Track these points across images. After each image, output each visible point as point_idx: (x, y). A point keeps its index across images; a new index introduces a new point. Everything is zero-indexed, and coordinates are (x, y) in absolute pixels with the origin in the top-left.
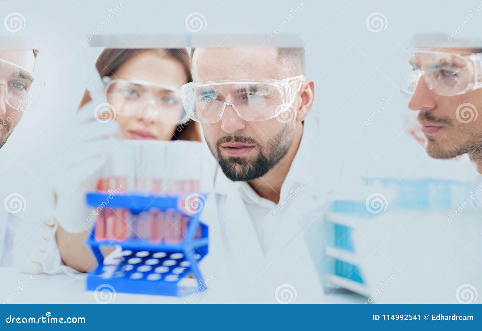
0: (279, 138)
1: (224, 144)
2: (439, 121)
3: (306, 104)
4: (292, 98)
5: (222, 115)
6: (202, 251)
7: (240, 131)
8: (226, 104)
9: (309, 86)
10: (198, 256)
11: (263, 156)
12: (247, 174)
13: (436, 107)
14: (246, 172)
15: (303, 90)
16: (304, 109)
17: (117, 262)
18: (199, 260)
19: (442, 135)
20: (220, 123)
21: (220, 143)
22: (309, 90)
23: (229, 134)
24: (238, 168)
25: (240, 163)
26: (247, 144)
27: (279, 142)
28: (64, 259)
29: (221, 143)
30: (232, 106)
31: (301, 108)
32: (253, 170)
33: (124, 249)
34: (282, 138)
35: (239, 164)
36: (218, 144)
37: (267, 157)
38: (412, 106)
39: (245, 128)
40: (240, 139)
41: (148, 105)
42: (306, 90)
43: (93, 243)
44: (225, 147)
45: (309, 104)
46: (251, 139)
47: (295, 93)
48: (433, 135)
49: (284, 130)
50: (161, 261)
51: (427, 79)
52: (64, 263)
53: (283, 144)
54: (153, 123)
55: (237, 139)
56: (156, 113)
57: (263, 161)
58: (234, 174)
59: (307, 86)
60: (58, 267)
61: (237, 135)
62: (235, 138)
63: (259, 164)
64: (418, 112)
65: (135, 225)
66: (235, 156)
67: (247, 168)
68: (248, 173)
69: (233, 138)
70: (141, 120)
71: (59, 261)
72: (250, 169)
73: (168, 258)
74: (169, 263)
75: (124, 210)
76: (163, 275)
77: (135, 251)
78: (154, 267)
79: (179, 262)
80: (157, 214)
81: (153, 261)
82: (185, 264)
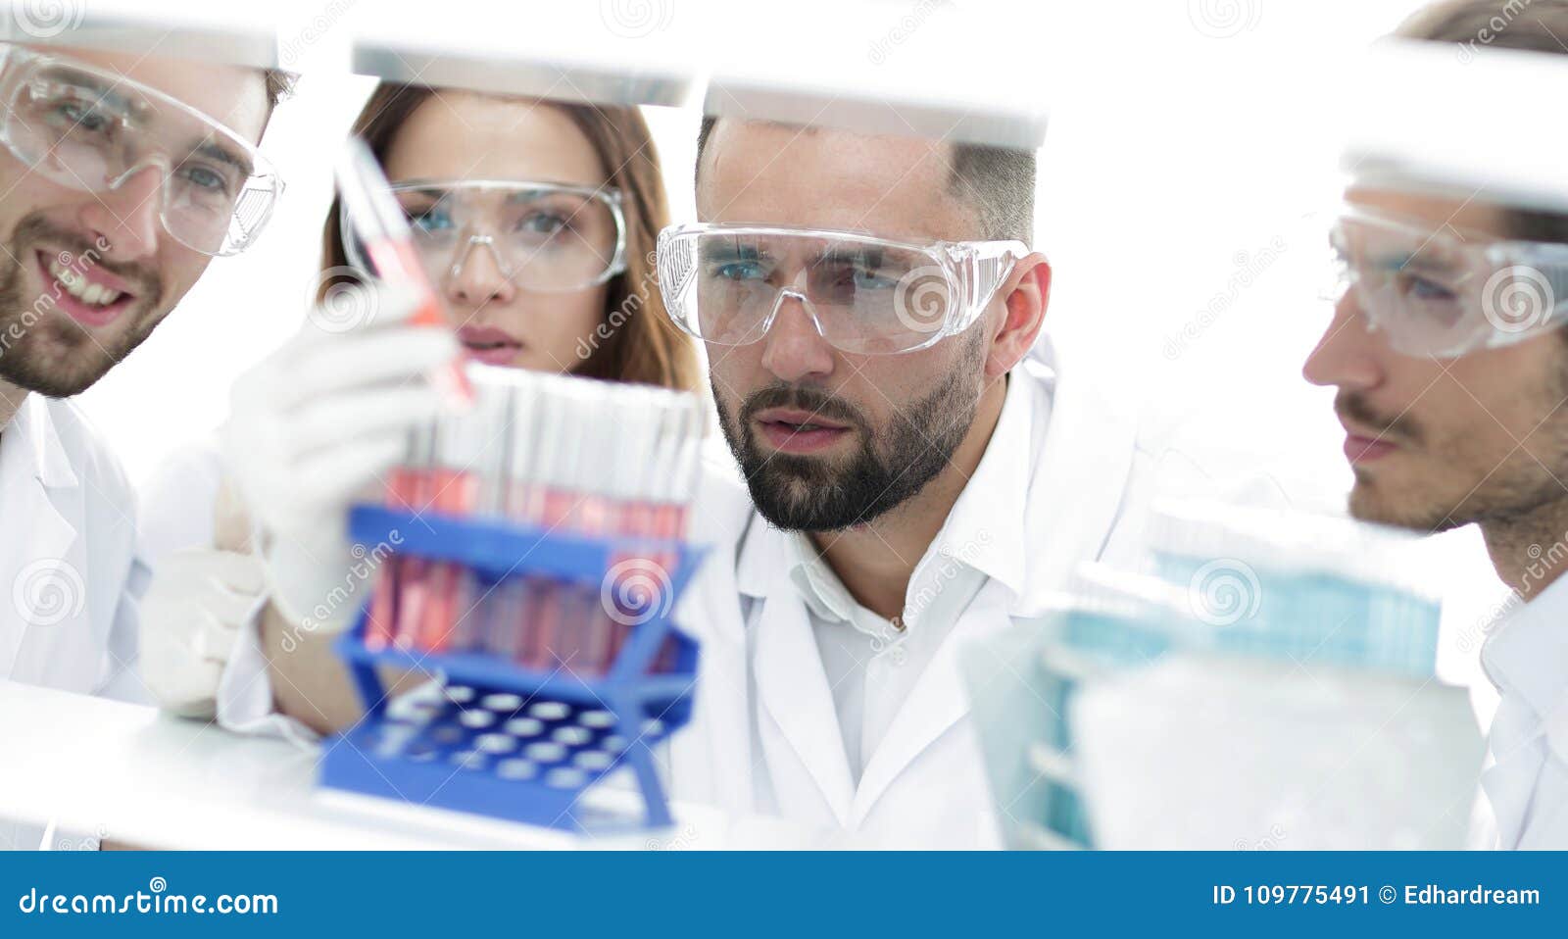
0: (924, 413)
1: (765, 413)
2: (1385, 424)
3: (1018, 327)
4: (980, 301)
5: (770, 323)
7: (817, 376)
8: (787, 293)
9: (1034, 276)
10: (653, 726)
11: (871, 459)
12: (821, 508)
13: (1381, 382)
14: (820, 504)
15: (1015, 285)
16: (1012, 338)
19: (1395, 470)
20: (763, 346)
21: (753, 411)
22: (1033, 288)
23: (784, 383)
24: (798, 490)
25: (805, 476)
26: (830, 420)
27: (924, 426)
28: (280, 696)
29: (757, 409)
30: (801, 299)
31: (1001, 337)
32: (839, 497)
33: (453, 681)
34: (933, 414)
35: (803, 477)
36: (748, 410)
37: (885, 463)
38: (1317, 370)
39: (833, 372)
40: (813, 401)
42: (1024, 287)
43: (357, 652)
44: (765, 424)
45: (1027, 329)
46: (845, 406)
47: (992, 291)
48: (1370, 467)
49: (943, 393)
50: (550, 727)
51: (1366, 302)
52: (279, 708)
53: (936, 430)
55: (805, 401)
57: (872, 473)
58: (785, 507)
59: (1028, 274)
61: (806, 389)
62: (799, 396)
63: (860, 482)
64: (1332, 391)
66: (794, 453)
67: (825, 491)
68: (827, 506)
69: (794, 396)
72: (831, 494)
73: (570, 720)
74: (571, 735)
75: (456, 568)
76: (545, 767)
77: (482, 691)
78: (524, 741)
79: (598, 738)
80: (548, 587)
81: (525, 727)
82: (614, 743)
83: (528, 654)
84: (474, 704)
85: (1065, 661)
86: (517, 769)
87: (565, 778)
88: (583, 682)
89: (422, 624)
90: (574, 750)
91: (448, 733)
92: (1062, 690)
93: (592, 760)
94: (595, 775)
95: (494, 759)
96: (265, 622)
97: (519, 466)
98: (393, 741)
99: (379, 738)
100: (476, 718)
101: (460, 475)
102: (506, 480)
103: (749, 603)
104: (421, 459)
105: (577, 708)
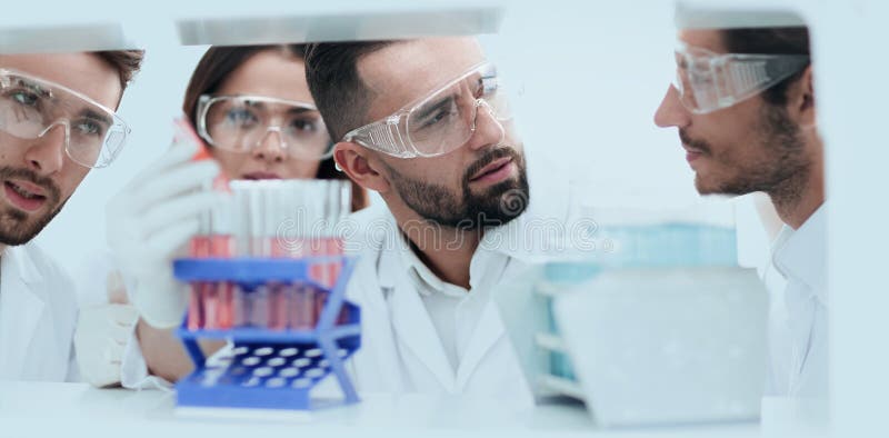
6: (350, 344)
10: (343, 352)
17: (226, 364)
18: (344, 358)
28: (151, 366)
33: (238, 344)
41: (270, 132)
43: (186, 334)
50: (289, 361)
52: (151, 372)
54: (279, 160)
56: (284, 145)
60: (143, 379)
65: (248, 306)
70: (261, 156)
71: (143, 369)
73: (300, 355)
74: (301, 362)
75: (231, 284)
76: (290, 380)
77: (252, 346)
78: (277, 369)
79: (315, 361)
80: (279, 288)
81: (277, 361)
82: (324, 363)
83: (273, 324)
84: (250, 354)
85: (547, 288)
86: (276, 382)
87: (301, 383)
88: (304, 333)
89: (217, 317)
90: (303, 370)
91: (239, 370)
92: (548, 303)
93: (314, 373)
94: (316, 380)
95: (264, 379)
96: (140, 330)
97: (256, 231)
98: (210, 378)
99: (203, 377)
100: (251, 361)
101: (227, 237)
102: (250, 239)
103: (386, 291)
104: (206, 231)
105: (303, 347)
